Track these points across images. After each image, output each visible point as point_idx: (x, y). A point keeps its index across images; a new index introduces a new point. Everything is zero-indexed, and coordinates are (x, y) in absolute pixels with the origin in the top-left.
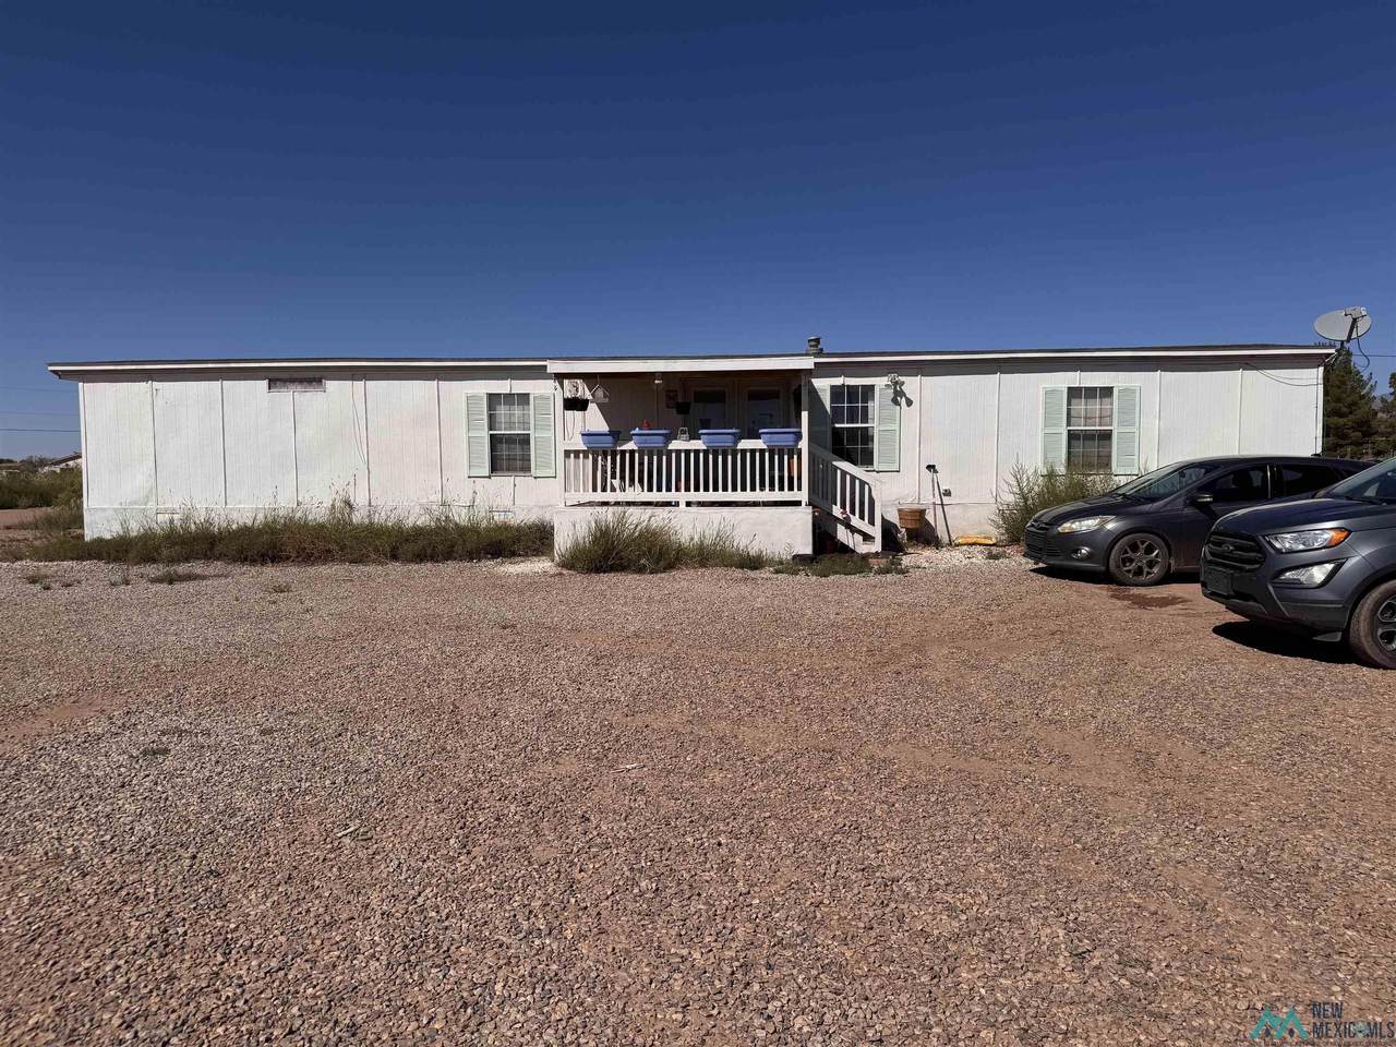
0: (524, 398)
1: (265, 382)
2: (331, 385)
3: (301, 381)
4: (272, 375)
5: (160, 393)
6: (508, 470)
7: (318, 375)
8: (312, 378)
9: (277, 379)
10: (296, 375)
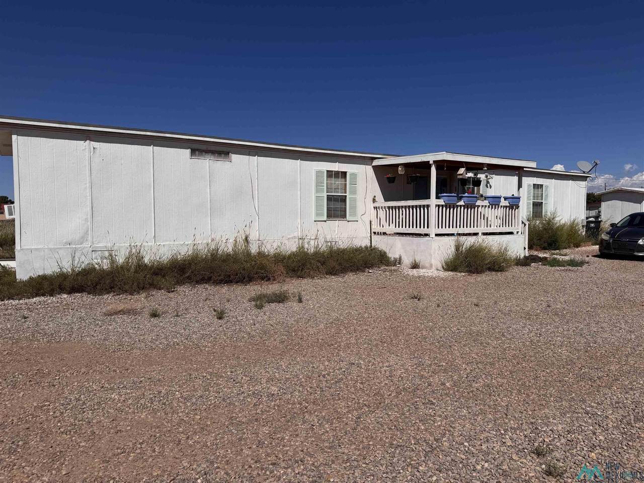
0: (344, 174)
1: (188, 151)
2: (234, 157)
3: (213, 152)
4: (195, 146)
5: (97, 151)
6: (334, 217)
7: (225, 149)
8: (222, 152)
9: (198, 150)
10: (213, 148)
